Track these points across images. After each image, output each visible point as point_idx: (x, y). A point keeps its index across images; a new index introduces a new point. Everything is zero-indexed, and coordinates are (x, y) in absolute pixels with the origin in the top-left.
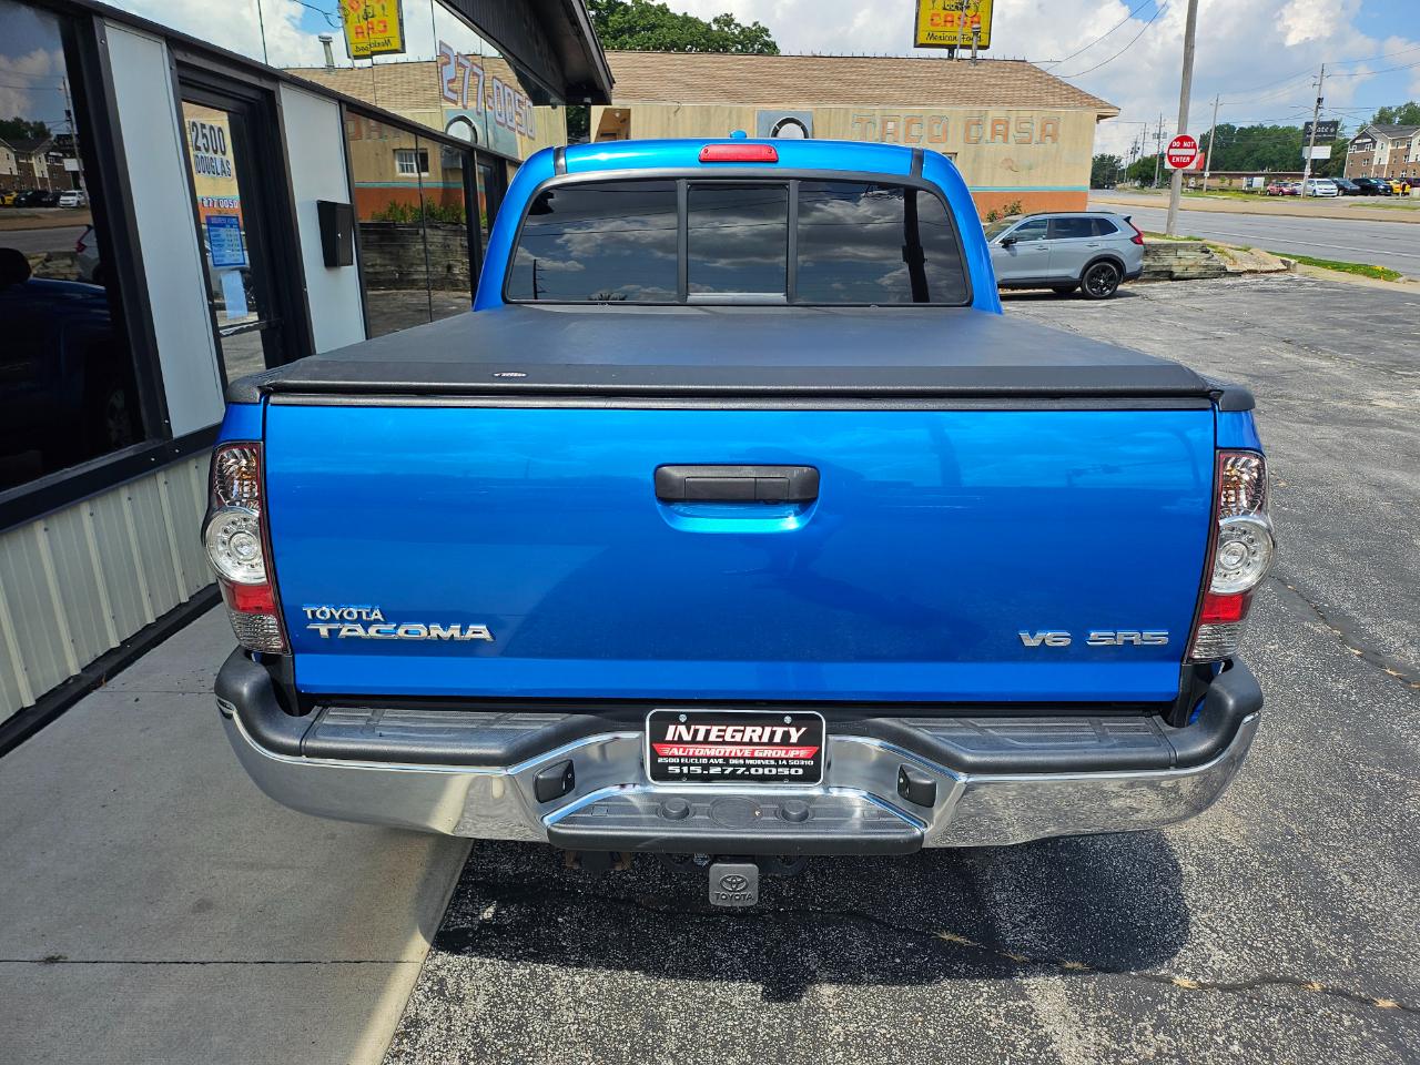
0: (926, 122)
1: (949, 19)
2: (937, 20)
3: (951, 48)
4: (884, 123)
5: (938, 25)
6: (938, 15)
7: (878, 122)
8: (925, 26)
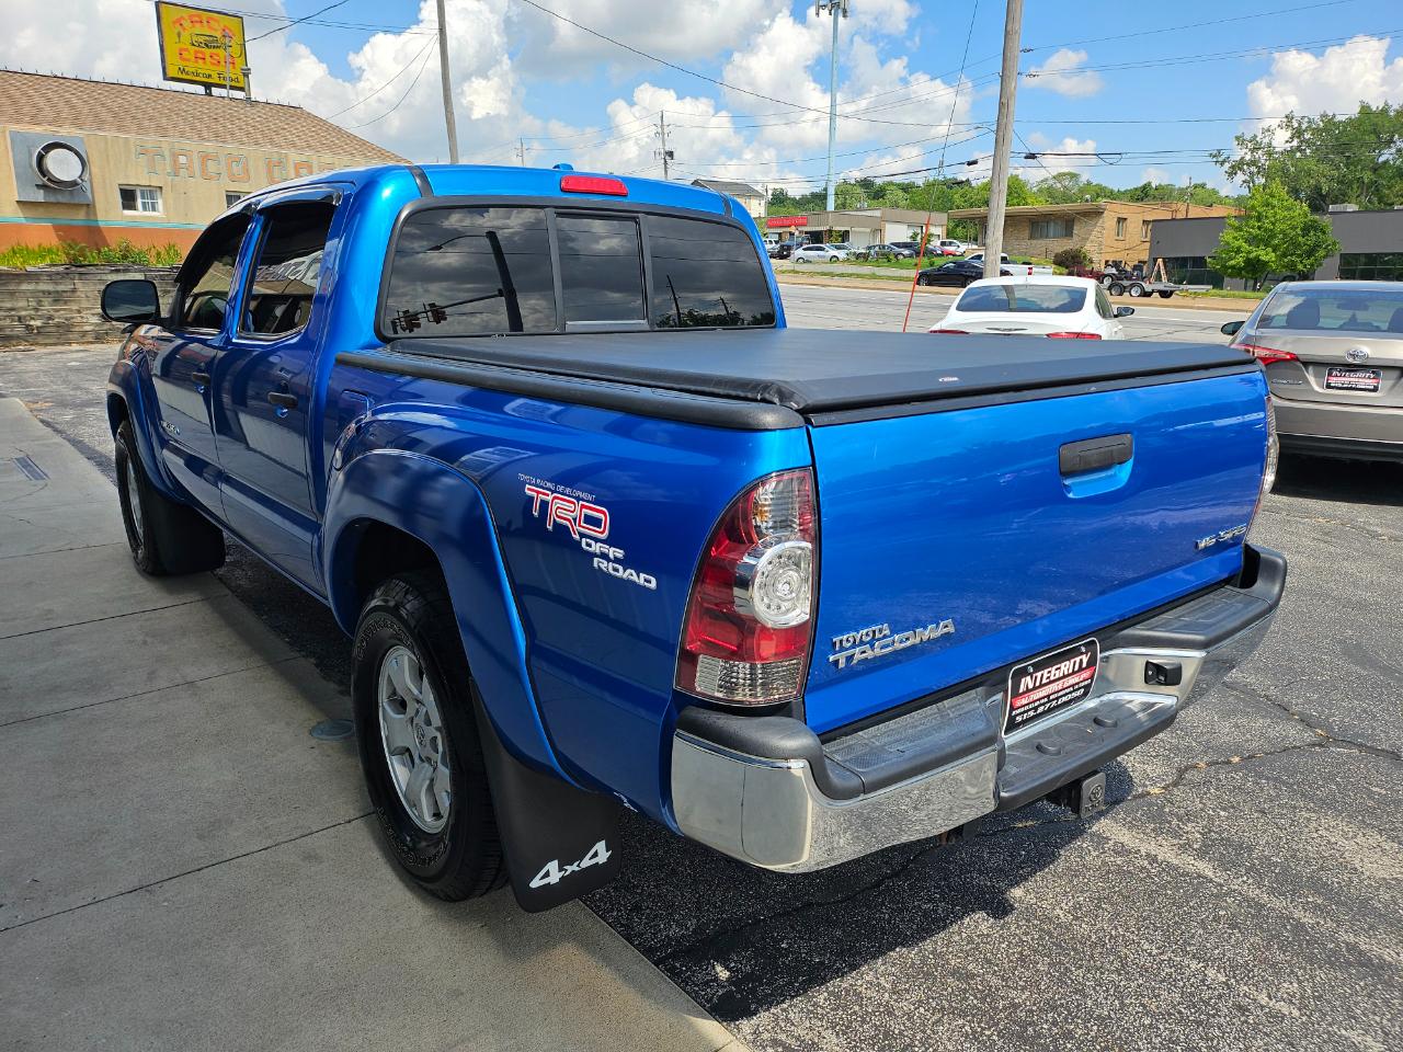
0: (222, 159)
1: (200, 56)
2: (185, 54)
3: (208, 86)
4: (175, 156)
5: (188, 60)
6: (186, 50)
7: (167, 154)
8: (172, 58)
